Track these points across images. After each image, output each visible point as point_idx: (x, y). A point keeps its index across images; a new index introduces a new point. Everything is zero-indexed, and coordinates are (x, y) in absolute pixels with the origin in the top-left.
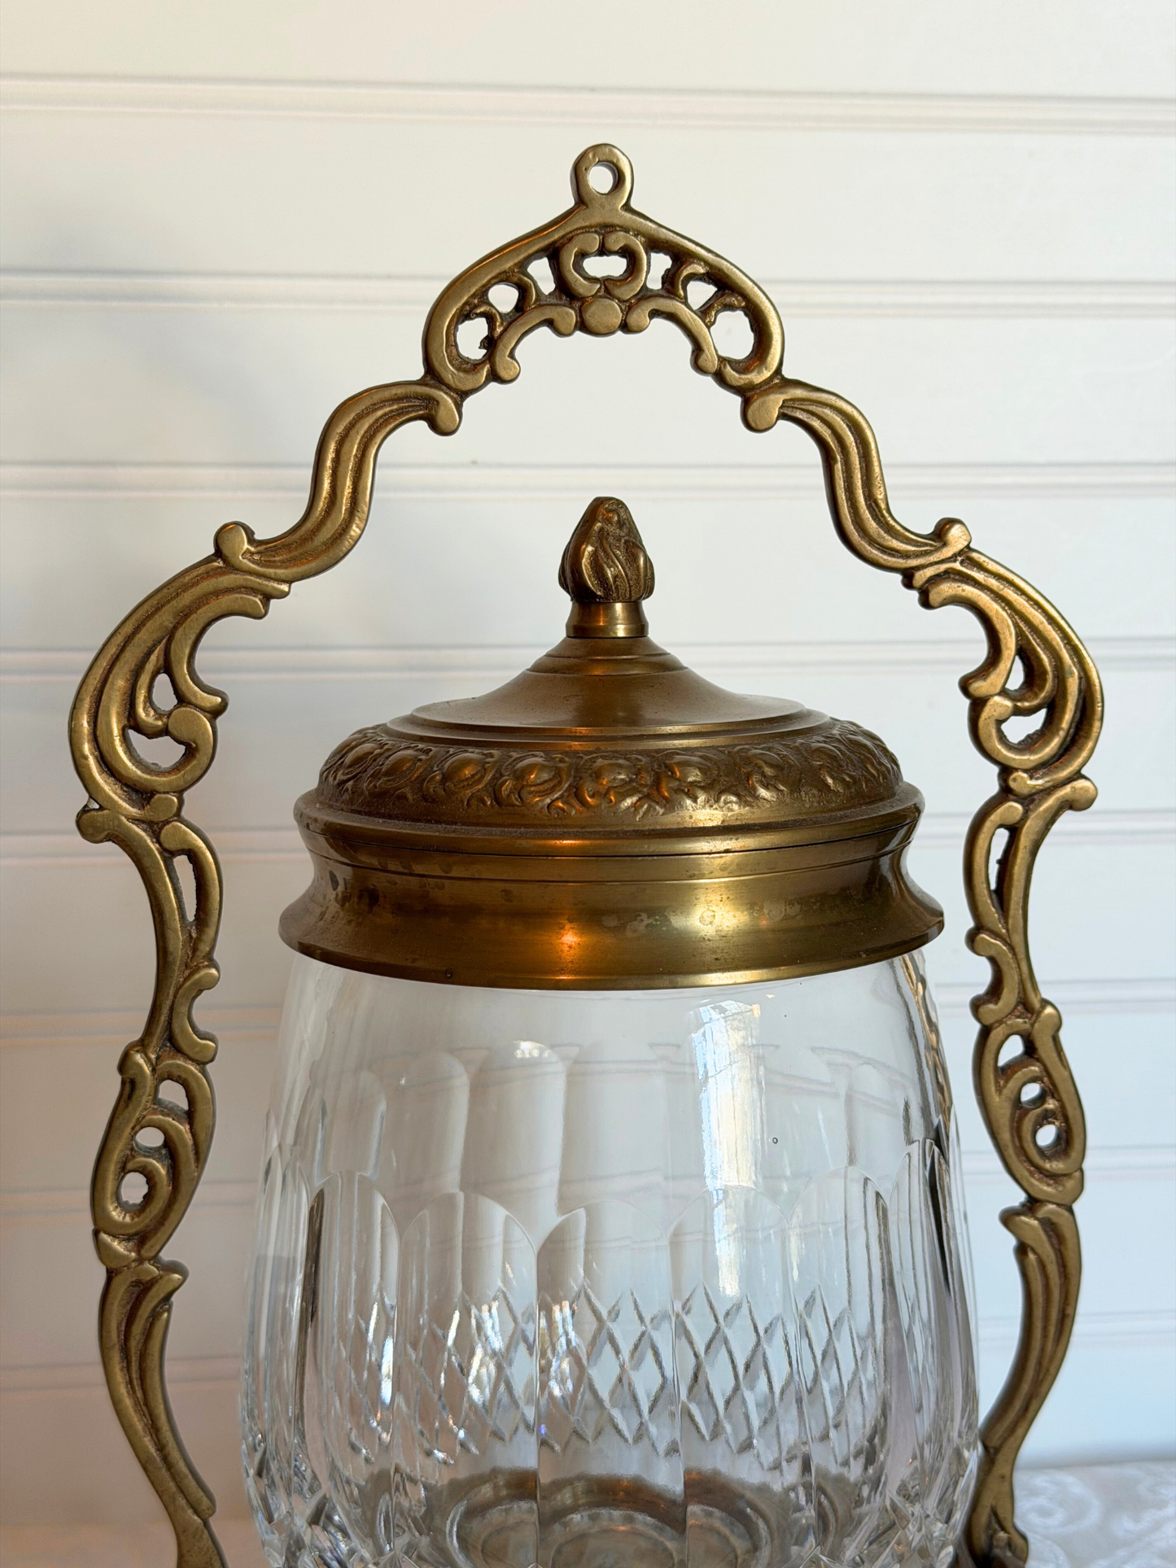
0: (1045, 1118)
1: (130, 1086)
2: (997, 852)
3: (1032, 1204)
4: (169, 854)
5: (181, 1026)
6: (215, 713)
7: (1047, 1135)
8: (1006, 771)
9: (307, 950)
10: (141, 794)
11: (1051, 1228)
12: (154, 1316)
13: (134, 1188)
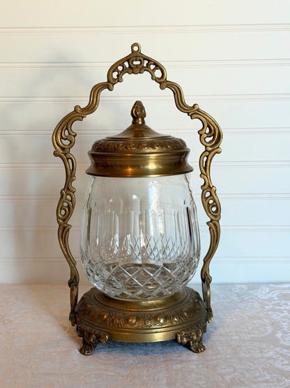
0: (213, 206)
1: (62, 195)
2: (205, 161)
3: (212, 220)
4: (68, 159)
5: (70, 187)
6: (75, 136)
7: (214, 209)
8: (206, 147)
9: (88, 174)
10: (63, 149)
11: (214, 224)
12: (66, 233)
13: (63, 212)
